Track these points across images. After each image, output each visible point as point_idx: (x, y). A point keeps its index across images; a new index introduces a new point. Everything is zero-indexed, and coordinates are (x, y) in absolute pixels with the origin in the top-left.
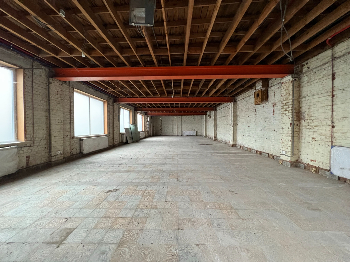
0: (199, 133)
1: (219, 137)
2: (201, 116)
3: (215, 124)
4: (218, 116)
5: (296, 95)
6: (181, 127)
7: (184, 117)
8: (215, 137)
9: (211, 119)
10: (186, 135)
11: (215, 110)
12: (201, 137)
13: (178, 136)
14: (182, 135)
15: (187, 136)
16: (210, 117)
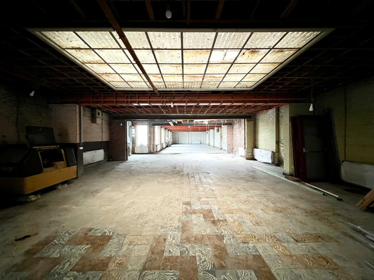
0: (202, 143)
1: (210, 144)
3: (209, 137)
4: (210, 134)
5: (221, 132)
9: (207, 134)
10: (195, 143)
11: (209, 130)
12: (203, 145)
14: (191, 144)
15: (195, 145)
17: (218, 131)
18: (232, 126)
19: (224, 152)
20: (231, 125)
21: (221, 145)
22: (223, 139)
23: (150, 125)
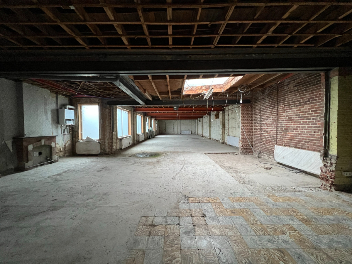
0: (193, 133)
1: (204, 135)
2: (194, 120)
3: (202, 126)
4: (204, 122)
5: (223, 118)
6: (180, 127)
7: (182, 121)
8: (202, 135)
9: (200, 123)
10: (184, 133)
11: (202, 117)
12: (195, 135)
13: (178, 134)
14: (180, 134)
15: (185, 135)
16: (200, 121)
17: (217, 117)
18: (251, 106)
19: (236, 152)
20: (250, 103)
21: (223, 138)
22: (226, 128)
23: (102, 103)
